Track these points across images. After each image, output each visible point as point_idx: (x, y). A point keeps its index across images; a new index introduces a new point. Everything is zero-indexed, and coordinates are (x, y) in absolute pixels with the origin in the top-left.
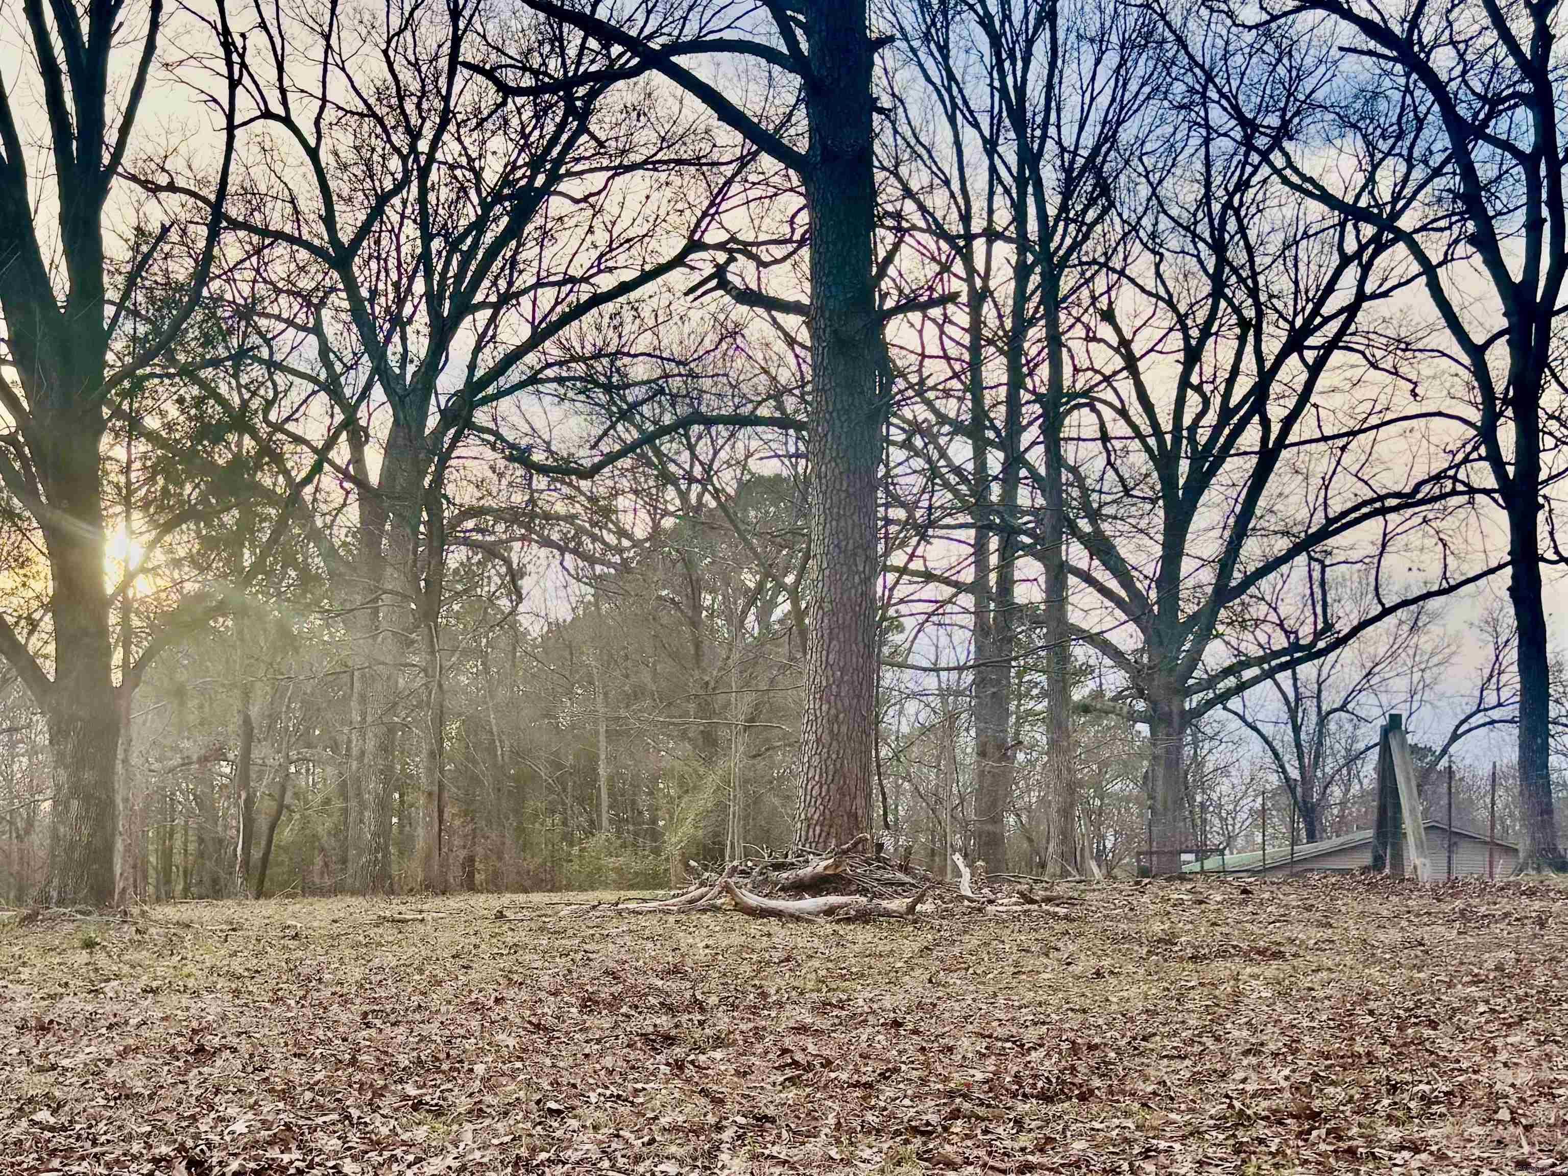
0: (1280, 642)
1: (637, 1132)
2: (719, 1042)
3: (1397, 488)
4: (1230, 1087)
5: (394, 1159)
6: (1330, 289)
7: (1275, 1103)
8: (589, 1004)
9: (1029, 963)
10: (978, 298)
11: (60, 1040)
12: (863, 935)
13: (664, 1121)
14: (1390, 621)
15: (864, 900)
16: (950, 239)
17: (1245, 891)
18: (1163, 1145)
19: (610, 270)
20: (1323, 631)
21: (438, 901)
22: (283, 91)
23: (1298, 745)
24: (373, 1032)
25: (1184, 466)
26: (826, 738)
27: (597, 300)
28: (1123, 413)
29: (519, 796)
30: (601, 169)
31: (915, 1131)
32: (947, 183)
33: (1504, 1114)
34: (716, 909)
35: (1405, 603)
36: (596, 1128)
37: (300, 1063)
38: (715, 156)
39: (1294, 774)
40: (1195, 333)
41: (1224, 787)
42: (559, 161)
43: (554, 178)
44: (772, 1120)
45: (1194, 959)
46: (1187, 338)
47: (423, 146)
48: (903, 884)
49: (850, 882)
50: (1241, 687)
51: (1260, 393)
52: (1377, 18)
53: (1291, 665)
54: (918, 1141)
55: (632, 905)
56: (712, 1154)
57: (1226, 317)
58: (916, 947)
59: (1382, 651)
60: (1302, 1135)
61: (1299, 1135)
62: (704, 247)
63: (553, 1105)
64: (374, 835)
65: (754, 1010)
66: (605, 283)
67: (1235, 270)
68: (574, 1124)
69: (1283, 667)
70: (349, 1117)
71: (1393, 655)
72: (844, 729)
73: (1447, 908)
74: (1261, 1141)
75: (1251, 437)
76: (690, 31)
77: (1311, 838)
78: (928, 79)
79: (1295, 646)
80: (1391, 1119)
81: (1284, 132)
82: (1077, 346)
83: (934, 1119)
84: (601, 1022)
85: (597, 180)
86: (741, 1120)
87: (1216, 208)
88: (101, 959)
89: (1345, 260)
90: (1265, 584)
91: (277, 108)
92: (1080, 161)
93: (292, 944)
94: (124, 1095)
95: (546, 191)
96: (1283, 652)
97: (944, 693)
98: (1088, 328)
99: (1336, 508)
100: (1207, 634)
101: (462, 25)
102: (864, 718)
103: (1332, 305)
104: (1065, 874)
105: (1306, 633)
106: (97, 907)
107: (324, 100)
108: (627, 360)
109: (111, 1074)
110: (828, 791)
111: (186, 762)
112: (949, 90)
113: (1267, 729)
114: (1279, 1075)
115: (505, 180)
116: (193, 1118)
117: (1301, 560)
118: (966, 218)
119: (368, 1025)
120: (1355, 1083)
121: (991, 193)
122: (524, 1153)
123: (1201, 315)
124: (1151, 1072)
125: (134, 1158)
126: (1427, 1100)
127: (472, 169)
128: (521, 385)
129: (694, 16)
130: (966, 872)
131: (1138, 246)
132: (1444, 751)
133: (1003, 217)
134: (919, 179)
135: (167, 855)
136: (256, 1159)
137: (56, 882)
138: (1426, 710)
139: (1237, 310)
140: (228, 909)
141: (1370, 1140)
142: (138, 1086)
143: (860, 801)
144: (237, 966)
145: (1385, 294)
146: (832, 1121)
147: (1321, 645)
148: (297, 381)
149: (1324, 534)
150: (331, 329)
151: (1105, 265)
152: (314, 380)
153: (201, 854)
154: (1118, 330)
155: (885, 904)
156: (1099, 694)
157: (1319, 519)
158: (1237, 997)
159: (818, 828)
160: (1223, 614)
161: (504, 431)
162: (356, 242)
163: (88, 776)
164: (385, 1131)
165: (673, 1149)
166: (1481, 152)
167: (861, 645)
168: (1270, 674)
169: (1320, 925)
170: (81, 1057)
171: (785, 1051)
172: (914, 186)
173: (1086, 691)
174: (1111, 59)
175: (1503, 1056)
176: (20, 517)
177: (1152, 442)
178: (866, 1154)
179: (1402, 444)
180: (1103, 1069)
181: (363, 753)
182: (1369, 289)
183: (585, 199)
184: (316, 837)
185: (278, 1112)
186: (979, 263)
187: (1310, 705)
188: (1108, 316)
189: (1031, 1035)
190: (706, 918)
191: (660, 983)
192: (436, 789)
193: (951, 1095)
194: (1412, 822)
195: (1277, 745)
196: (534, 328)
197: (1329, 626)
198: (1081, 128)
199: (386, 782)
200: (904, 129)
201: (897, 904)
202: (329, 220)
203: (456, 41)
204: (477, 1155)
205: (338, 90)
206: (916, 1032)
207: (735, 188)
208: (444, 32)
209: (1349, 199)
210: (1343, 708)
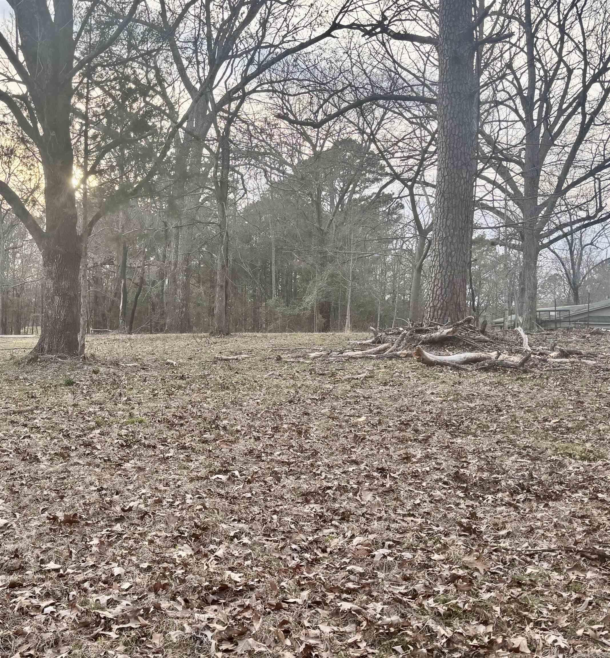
20: (600, 210)
23: (572, 260)
26: (445, 264)
28: (516, 111)
48: (486, 342)
49: (460, 340)
62: (341, 27)
72: (454, 260)
102: (464, 254)
106: (69, 354)
110: (446, 291)
113: (559, 253)
117: (591, 179)
130: (525, 337)
137: (47, 340)
143: (461, 297)
149: (602, 167)
159: (440, 311)
163: (64, 284)
167: (464, 216)
187: (577, 242)
192: (224, 284)
195: (563, 259)
197: (602, 208)
199: (187, 276)
210: (592, 244)
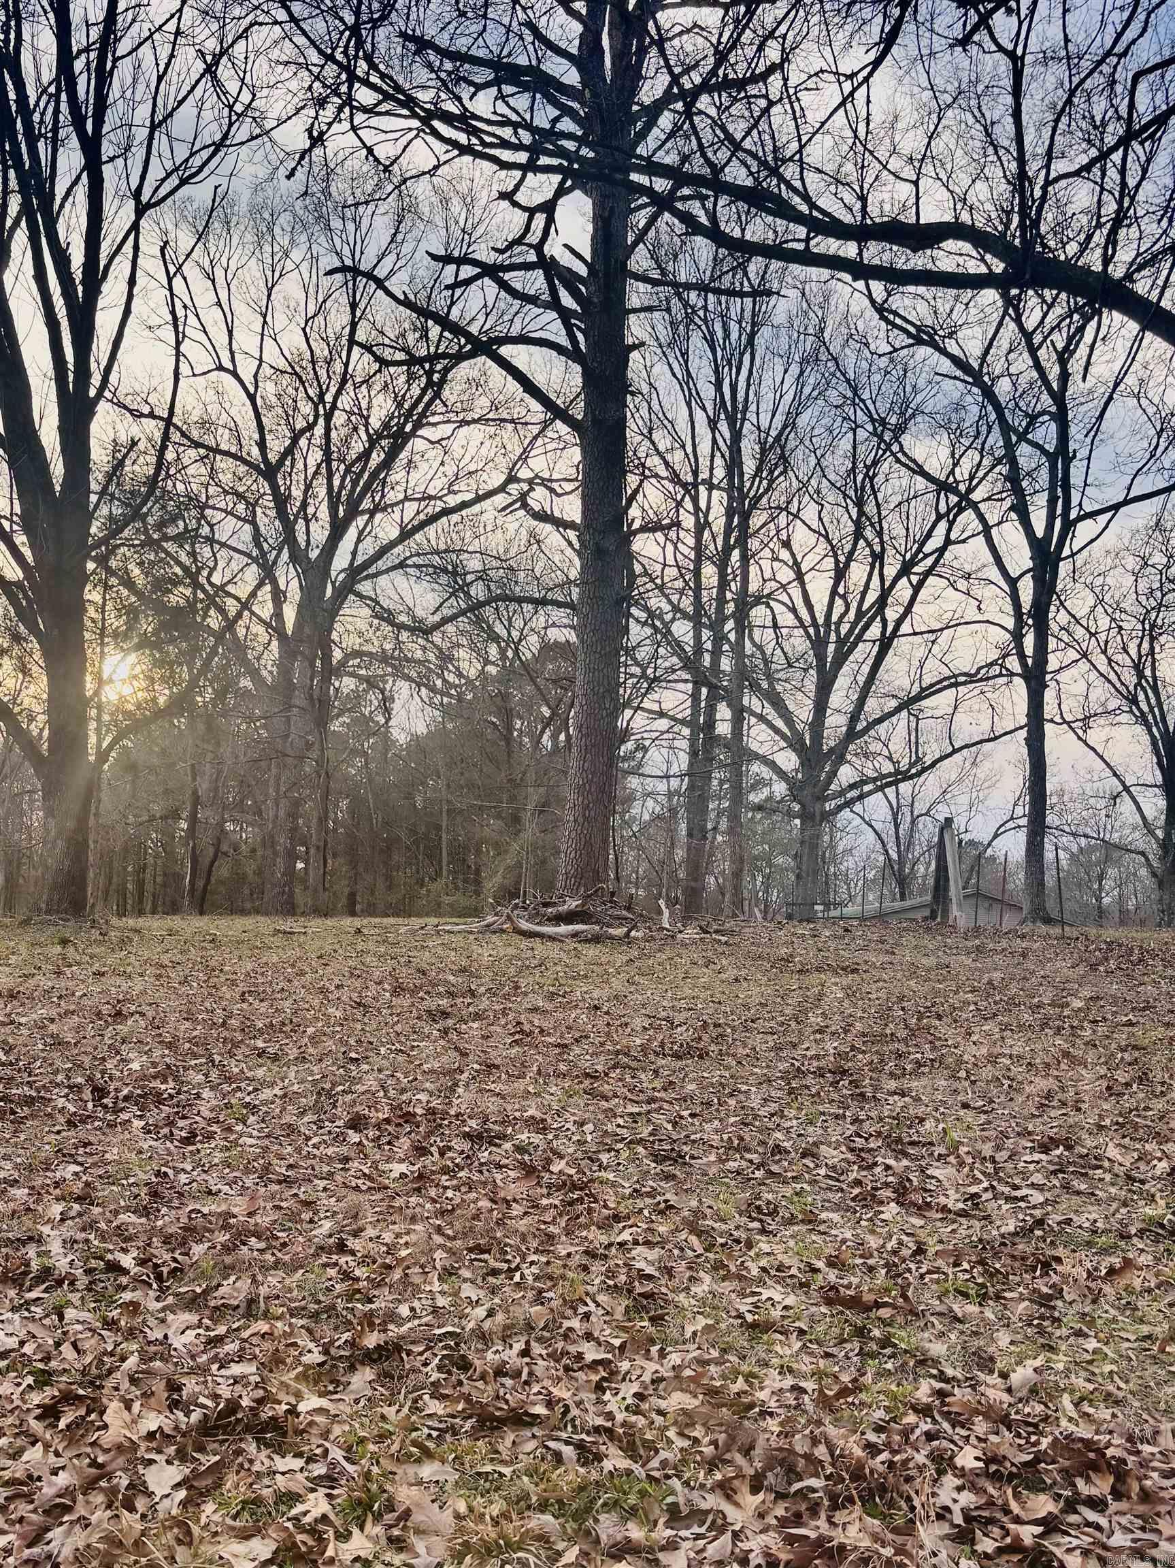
0: (888, 768)
1: (406, 1075)
2: (477, 1016)
3: (966, 670)
4: (798, 1053)
5: (239, 1089)
6: (929, 535)
7: (822, 1063)
8: (398, 990)
9: (695, 971)
10: (700, 528)
11: (23, 1005)
12: (592, 951)
13: (425, 1067)
14: (957, 757)
15: (597, 928)
16: (684, 485)
17: (847, 930)
18: (744, 1088)
19: (455, 493)
20: (916, 762)
21: (319, 921)
22: (232, 353)
23: (898, 838)
24: (245, 1006)
25: (831, 648)
26: (581, 820)
27: (446, 512)
28: (793, 610)
29: (388, 851)
30: (448, 422)
31: (587, 1075)
32: (683, 447)
33: (963, 1074)
34: (503, 931)
35: (967, 746)
36: (380, 1071)
37: (188, 1024)
38: (528, 419)
39: (894, 856)
40: (842, 559)
41: (849, 863)
42: (423, 415)
43: (418, 425)
44: (497, 1067)
45: (801, 972)
46: (837, 562)
47: (329, 398)
48: (626, 919)
49: (591, 916)
50: (861, 797)
51: (882, 602)
52: (962, 356)
53: (895, 783)
54: (587, 1082)
55: (448, 928)
56: (452, 1089)
57: (862, 550)
58: (625, 959)
59: (953, 777)
60: (834, 1084)
61: (832, 1084)
62: (518, 480)
63: (353, 1055)
64: (284, 874)
65: (506, 997)
66: (452, 501)
67: (869, 519)
68: (366, 1067)
69: (889, 785)
70: (213, 1061)
71: (960, 780)
73: (970, 944)
74: (807, 1087)
75: (875, 631)
76: (515, 331)
77: (903, 897)
78: (674, 375)
79: (897, 772)
80: (892, 1075)
81: (900, 429)
82: (766, 564)
83: (600, 1068)
84: (404, 1001)
85: (447, 429)
86: (476, 1066)
87: (860, 478)
88: (70, 951)
89: (939, 517)
90: (882, 729)
91: (227, 364)
92: (770, 440)
93: (208, 946)
94: (58, 1043)
95: (413, 434)
96: (890, 775)
97: (670, 794)
98: (773, 551)
99: (927, 681)
100: (841, 760)
101: (358, 314)
103: (930, 546)
104: (735, 916)
105: (904, 764)
106: (74, 916)
107: (261, 360)
108: (466, 556)
109: (53, 1028)
110: (581, 855)
111: (152, 818)
112: (687, 384)
113: (878, 826)
114: (831, 1046)
115: (386, 425)
116: (103, 1059)
117: (904, 713)
118: (695, 473)
119: (243, 1001)
120: (877, 1052)
121: (713, 456)
122: (327, 1086)
123: (848, 548)
124: (750, 1041)
125: (58, 1085)
126: (919, 1064)
127: (362, 416)
128: (394, 568)
129: (517, 320)
130: (666, 912)
131: (807, 497)
132: (989, 844)
133: (720, 473)
134: (663, 443)
135: (141, 884)
136: (142, 1087)
137: (46, 898)
138: (979, 817)
139: (869, 545)
140: (175, 922)
141: (876, 1089)
142: (70, 1037)
143: (601, 862)
144: (165, 959)
145: (964, 541)
146: (535, 1068)
147: (913, 771)
148: (236, 556)
149: (919, 697)
150: (261, 520)
151: (786, 509)
152: (249, 555)
153: (164, 885)
154: (793, 555)
155: (611, 931)
156: (769, 799)
157: (916, 689)
158: (820, 998)
159: (573, 880)
160: (851, 747)
161: (381, 599)
162: (281, 462)
164: (236, 1070)
165: (428, 1085)
166: (1024, 450)
167: (606, 758)
168: (881, 789)
169: (887, 952)
170: (34, 1016)
171: (518, 1023)
172: (662, 448)
173: (763, 797)
174: (794, 370)
175: (974, 1038)
176: (25, 640)
177: (811, 631)
178: (553, 1089)
179: (970, 641)
180: (719, 1039)
181: (277, 816)
182: (953, 536)
183: (438, 442)
184: (244, 877)
185: (163, 1056)
186: (703, 504)
187: (906, 810)
188: (787, 544)
189: (680, 1017)
190: (494, 938)
191: (451, 978)
193: (617, 1053)
194: (954, 890)
195: (884, 836)
196: (402, 529)
197: (918, 759)
198: (773, 416)
199: (292, 839)
200: (656, 407)
201: (619, 932)
202: (262, 445)
203: (354, 325)
204: (296, 1087)
205: (271, 354)
206: (607, 1013)
207: (540, 441)
208: (346, 318)
209: (943, 478)
210: (927, 814)
